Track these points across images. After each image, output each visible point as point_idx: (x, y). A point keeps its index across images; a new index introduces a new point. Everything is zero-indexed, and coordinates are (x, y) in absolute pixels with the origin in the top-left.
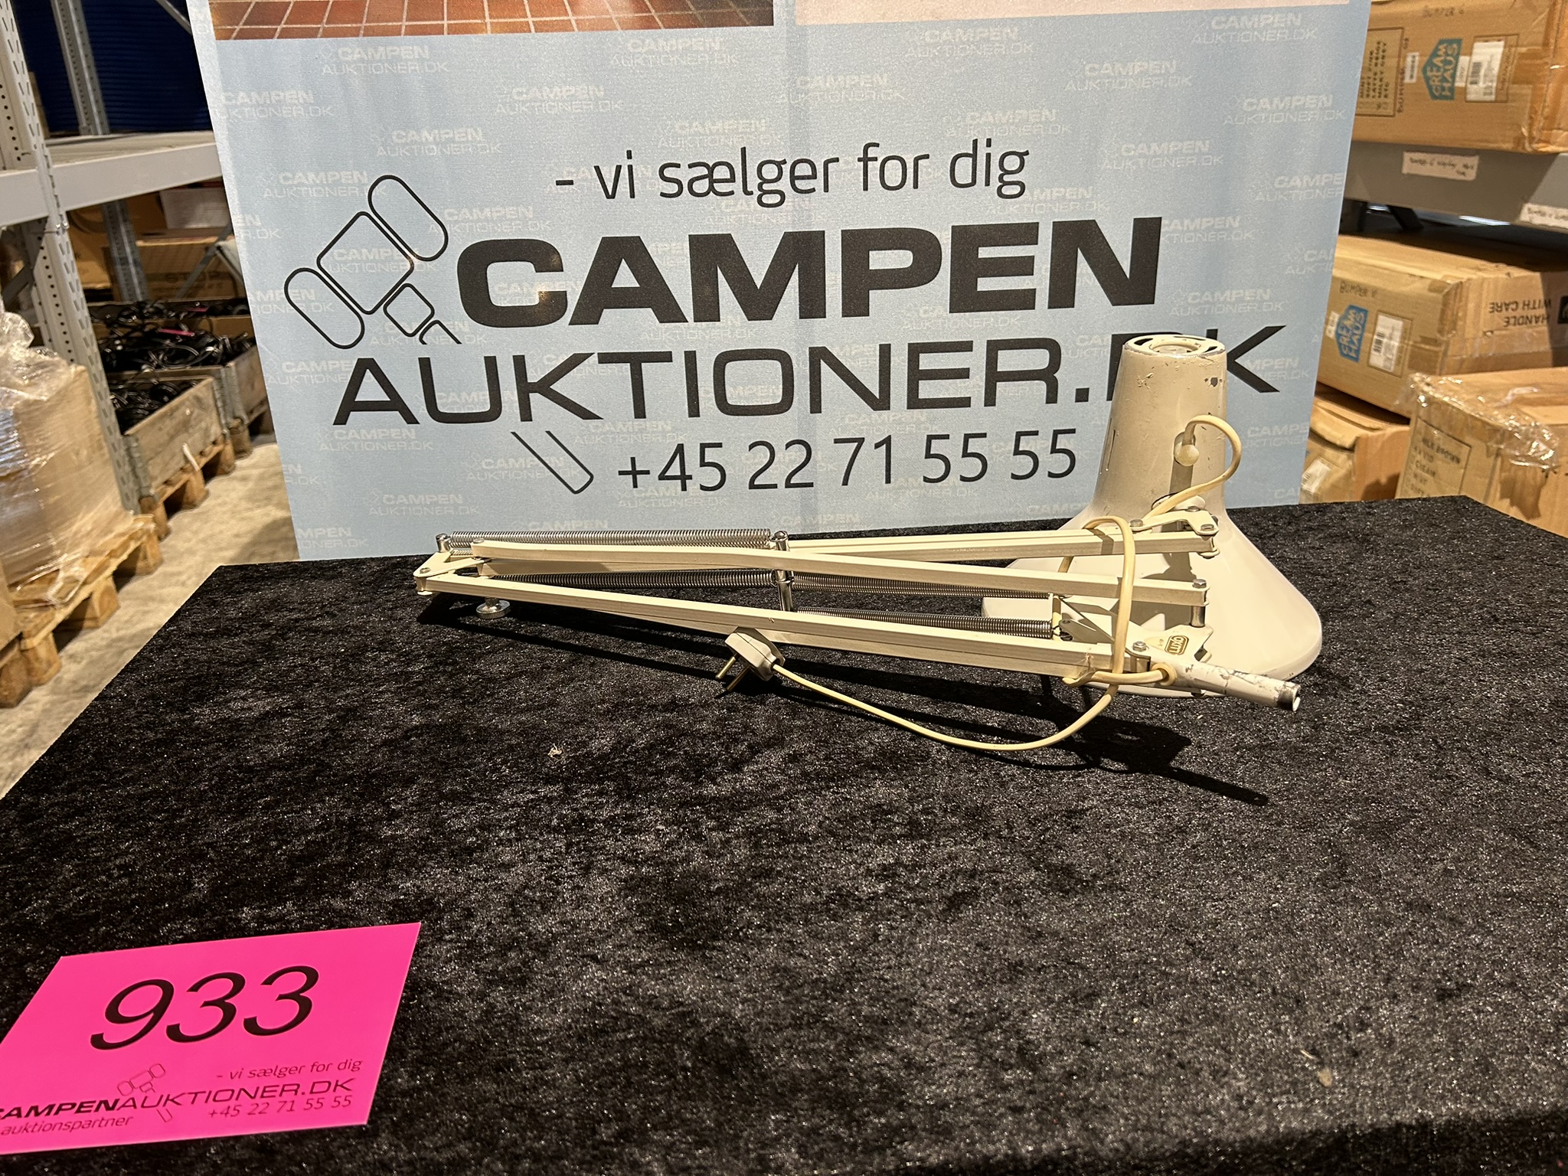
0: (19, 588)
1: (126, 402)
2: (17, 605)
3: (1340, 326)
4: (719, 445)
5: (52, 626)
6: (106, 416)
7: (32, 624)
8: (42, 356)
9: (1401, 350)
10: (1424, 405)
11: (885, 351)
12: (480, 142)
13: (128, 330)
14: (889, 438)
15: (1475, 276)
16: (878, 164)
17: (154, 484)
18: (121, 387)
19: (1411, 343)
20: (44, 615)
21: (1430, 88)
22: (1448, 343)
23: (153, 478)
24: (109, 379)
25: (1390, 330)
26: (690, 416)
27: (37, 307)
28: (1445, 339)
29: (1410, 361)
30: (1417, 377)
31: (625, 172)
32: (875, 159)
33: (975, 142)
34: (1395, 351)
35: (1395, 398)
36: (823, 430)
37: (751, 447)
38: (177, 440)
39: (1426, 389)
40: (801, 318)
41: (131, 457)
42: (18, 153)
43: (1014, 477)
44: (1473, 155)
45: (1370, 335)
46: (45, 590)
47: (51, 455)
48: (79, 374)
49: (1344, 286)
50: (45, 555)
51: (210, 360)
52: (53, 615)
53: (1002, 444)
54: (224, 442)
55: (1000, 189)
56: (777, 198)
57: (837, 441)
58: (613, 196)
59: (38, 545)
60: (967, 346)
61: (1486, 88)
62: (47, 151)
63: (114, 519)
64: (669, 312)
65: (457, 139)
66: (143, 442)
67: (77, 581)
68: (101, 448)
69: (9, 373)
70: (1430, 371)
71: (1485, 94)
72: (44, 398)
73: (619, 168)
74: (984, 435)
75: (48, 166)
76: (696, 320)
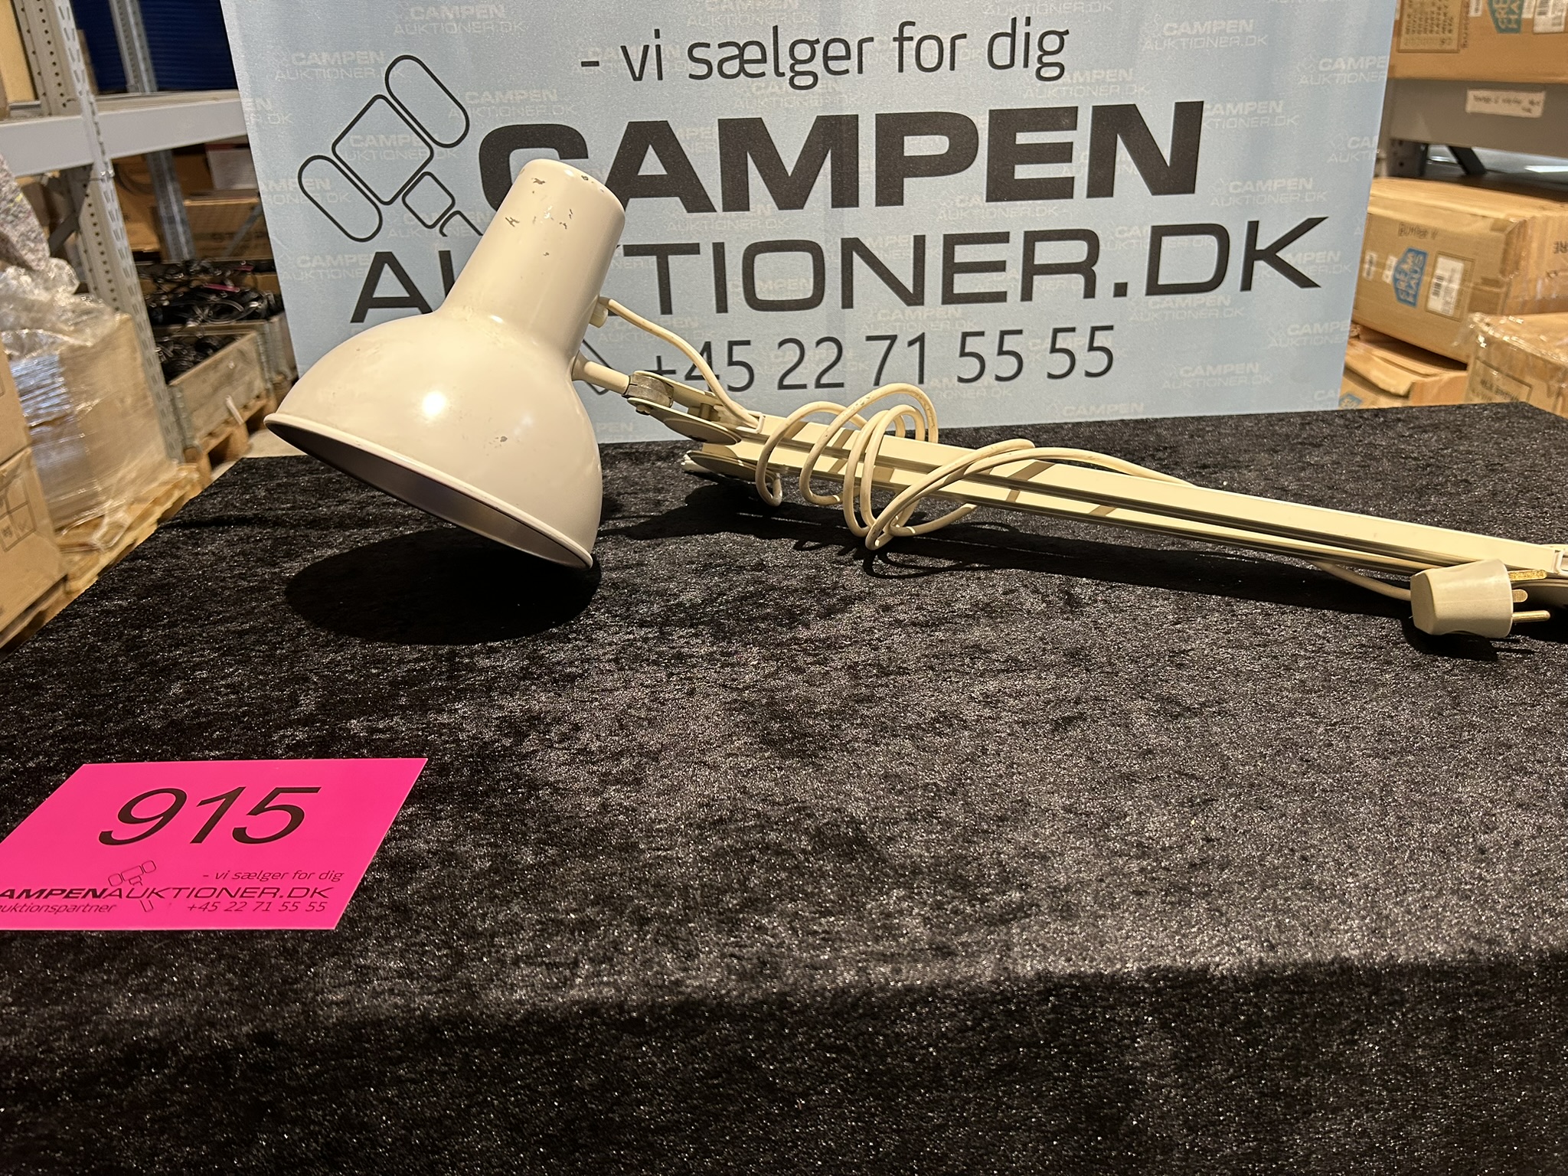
0: (65, 532)
1: (171, 355)
2: (65, 549)
3: (1398, 270)
4: (748, 343)
5: (97, 569)
6: (151, 364)
7: (77, 567)
8: (88, 303)
9: (1460, 292)
10: (1483, 345)
11: (920, 242)
12: (501, 20)
13: (174, 286)
14: (923, 335)
15: (1538, 214)
16: (914, 44)
17: (198, 435)
18: (166, 339)
19: (1472, 285)
20: (88, 558)
21: (1496, 21)
22: (1509, 284)
23: (198, 429)
24: (154, 331)
25: (1449, 271)
26: (719, 311)
27: (84, 257)
28: (1507, 279)
29: (1471, 303)
30: (1477, 317)
31: (652, 52)
32: (911, 39)
33: (1014, 20)
34: (1454, 294)
35: (1452, 342)
36: (856, 325)
37: (781, 344)
38: (221, 393)
39: (1486, 328)
40: (833, 206)
41: (175, 409)
42: (64, 100)
43: (1050, 376)
44: (1540, 91)
45: (1429, 279)
46: (89, 534)
47: (97, 401)
48: (123, 323)
49: (1404, 228)
50: (89, 502)
51: (254, 315)
52: (97, 562)
53: (1039, 341)
54: (268, 396)
55: (1039, 70)
56: (809, 80)
57: (869, 338)
58: (640, 78)
59: (82, 491)
60: (1003, 238)
61: (1555, 19)
62: (92, 98)
63: (156, 469)
64: (697, 202)
65: (479, 16)
66: (188, 392)
67: (120, 526)
68: (145, 397)
69: (54, 318)
70: (1490, 311)
71: (1554, 25)
72: (89, 344)
73: (646, 48)
74: (1020, 332)
75: (93, 113)
76: (725, 210)
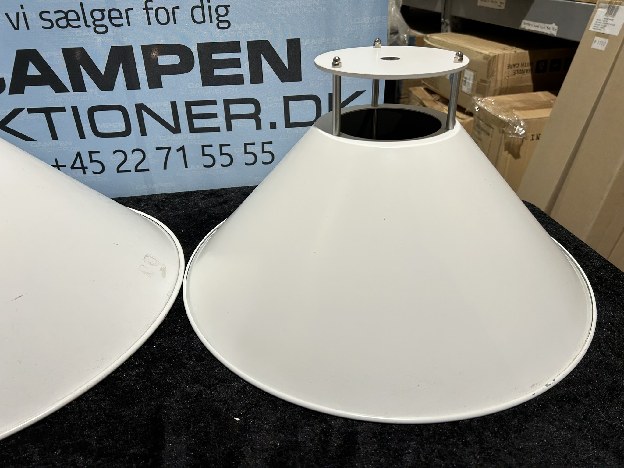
4: (98, 152)
10: (477, 110)
11: (174, 105)
14: (183, 146)
15: (501, 52)
16: (154, 11)
19: (476, 82)
22: (490, 82)
25: (469, 75)
26: (81, 138)
29: (476, 90)
30: (476, 97)
32: (152, 9)
34: (471, 86)
36: (150, 143)
37: (115, 152)
39: (479, 103)
40: (128, 89)
43: (246, 164)
45: (462, 78)
55: (218, 24)
56: (103, 29)
57: (157, 149)
60: (214, 103)
64: (59, 87)
73: (18, 14)
74: (229, 145)
76: (74, 91)
